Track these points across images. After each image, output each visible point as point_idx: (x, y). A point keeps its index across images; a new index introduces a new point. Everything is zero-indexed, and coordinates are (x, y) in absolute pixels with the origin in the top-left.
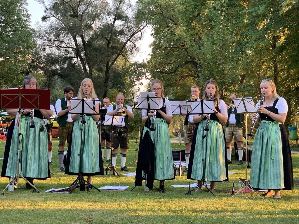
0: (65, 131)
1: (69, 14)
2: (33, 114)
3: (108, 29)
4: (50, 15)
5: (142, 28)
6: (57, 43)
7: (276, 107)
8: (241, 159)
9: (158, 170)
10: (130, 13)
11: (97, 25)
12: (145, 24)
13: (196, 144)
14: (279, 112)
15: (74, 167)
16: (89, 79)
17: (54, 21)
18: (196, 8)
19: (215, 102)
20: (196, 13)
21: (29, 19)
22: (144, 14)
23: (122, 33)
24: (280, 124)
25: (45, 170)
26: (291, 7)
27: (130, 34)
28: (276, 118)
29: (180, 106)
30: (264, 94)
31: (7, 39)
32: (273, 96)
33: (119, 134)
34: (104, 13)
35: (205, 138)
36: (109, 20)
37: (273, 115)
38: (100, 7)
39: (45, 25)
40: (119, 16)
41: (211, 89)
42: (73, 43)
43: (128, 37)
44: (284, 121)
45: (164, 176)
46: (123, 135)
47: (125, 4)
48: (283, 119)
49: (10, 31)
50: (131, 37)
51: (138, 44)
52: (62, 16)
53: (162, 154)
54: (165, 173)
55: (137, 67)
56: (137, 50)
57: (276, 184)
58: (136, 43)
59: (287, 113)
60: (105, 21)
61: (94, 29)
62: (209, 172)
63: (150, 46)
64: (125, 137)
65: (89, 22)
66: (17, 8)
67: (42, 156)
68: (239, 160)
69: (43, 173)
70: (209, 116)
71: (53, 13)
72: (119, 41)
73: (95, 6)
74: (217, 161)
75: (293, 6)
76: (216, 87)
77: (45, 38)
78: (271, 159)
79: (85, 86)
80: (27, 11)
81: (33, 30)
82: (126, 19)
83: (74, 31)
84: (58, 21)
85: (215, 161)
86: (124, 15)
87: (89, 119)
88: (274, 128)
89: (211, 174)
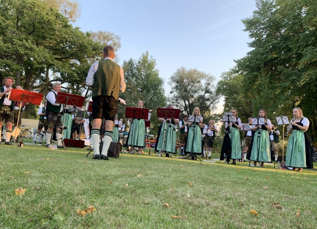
0: (184, 136)
1: (183, 90)
2: (171, 121)
3: (202, 98)
4: (174, 91)
5: (219, 97)
6: (176, 104)
7: (302, 123)
8: (276, 159)
9: (232, 154)
10: (213, 90)
11: (196, 96)
12: (221, 95)
13: (254, 142)
14: (304, 125)
15: (188, 149)
16: (198, 108)
17: (176, 93)
18: (250, 84)
19: (265, 118)
20: (250, 86)
21: (164, 92)
22: (220, 90)
23: (208, 100)
24: (304, 132)
25: (174, 149)
26: (305, 82)
27: (212, 100)
28: (302, 129)
29: (243, 126)
30: (295, 115)
31: (154, 101)
32: (301, 117)
33: (210, 139)
34: (200, 90)
35: (259, 138)
36: (202, 93)
37: (300, 126)
38: (198, 87)
39: (172, 96)
40: (207, 91)
41: (262, 113)
42: (184, 104)
43: (211, 102)
44: (307, 130)
45: (236, 157)
46: (212, 140)
47: (211, 86)
48: (306, 129)
49: (156, 98)
50: (213, 101)
51: (216, 105)
52: (179, 91)
53: (235, 146)
54: (237, 156)
55: (216, 116)
56: (216, 108)
57: (301, 165)
58: (215, 105)
59: (308, 126)
60: (200, 94)
61: (195, 97)
62: (261, 157)
63: (223, 106)
64: (213, 141)
65: (192, 94)
66: (159, 87)
67: (173, 142)
68: (275, 160)
69: (173, 151)
70: (260, 127)
71: (175, 90)
72: (206, 104)
73: (196, 87)
74: (266, 151)
75: (306, 82)
76: (265, 113)
77: (171, 101)
78: (299, 151)
79: (196, 110)
80: (163, 89)
81: (166, 97)
82: (211, 93)
83: (185, 98)
84: (177, 93)
85: (265, 151)
86: (210, 91)
87: (197, 126)
88: (300, 134)
89: (263, 158)
